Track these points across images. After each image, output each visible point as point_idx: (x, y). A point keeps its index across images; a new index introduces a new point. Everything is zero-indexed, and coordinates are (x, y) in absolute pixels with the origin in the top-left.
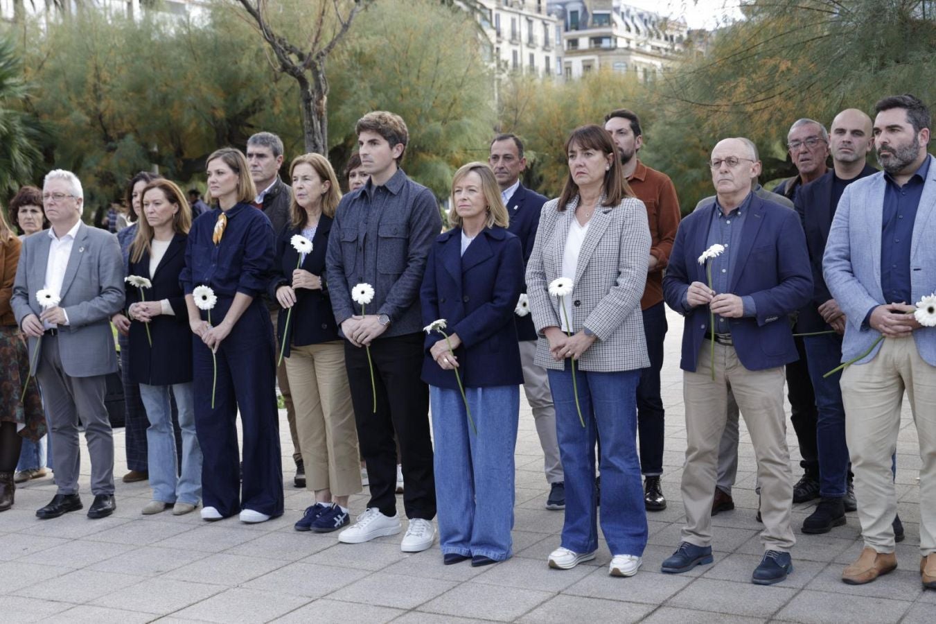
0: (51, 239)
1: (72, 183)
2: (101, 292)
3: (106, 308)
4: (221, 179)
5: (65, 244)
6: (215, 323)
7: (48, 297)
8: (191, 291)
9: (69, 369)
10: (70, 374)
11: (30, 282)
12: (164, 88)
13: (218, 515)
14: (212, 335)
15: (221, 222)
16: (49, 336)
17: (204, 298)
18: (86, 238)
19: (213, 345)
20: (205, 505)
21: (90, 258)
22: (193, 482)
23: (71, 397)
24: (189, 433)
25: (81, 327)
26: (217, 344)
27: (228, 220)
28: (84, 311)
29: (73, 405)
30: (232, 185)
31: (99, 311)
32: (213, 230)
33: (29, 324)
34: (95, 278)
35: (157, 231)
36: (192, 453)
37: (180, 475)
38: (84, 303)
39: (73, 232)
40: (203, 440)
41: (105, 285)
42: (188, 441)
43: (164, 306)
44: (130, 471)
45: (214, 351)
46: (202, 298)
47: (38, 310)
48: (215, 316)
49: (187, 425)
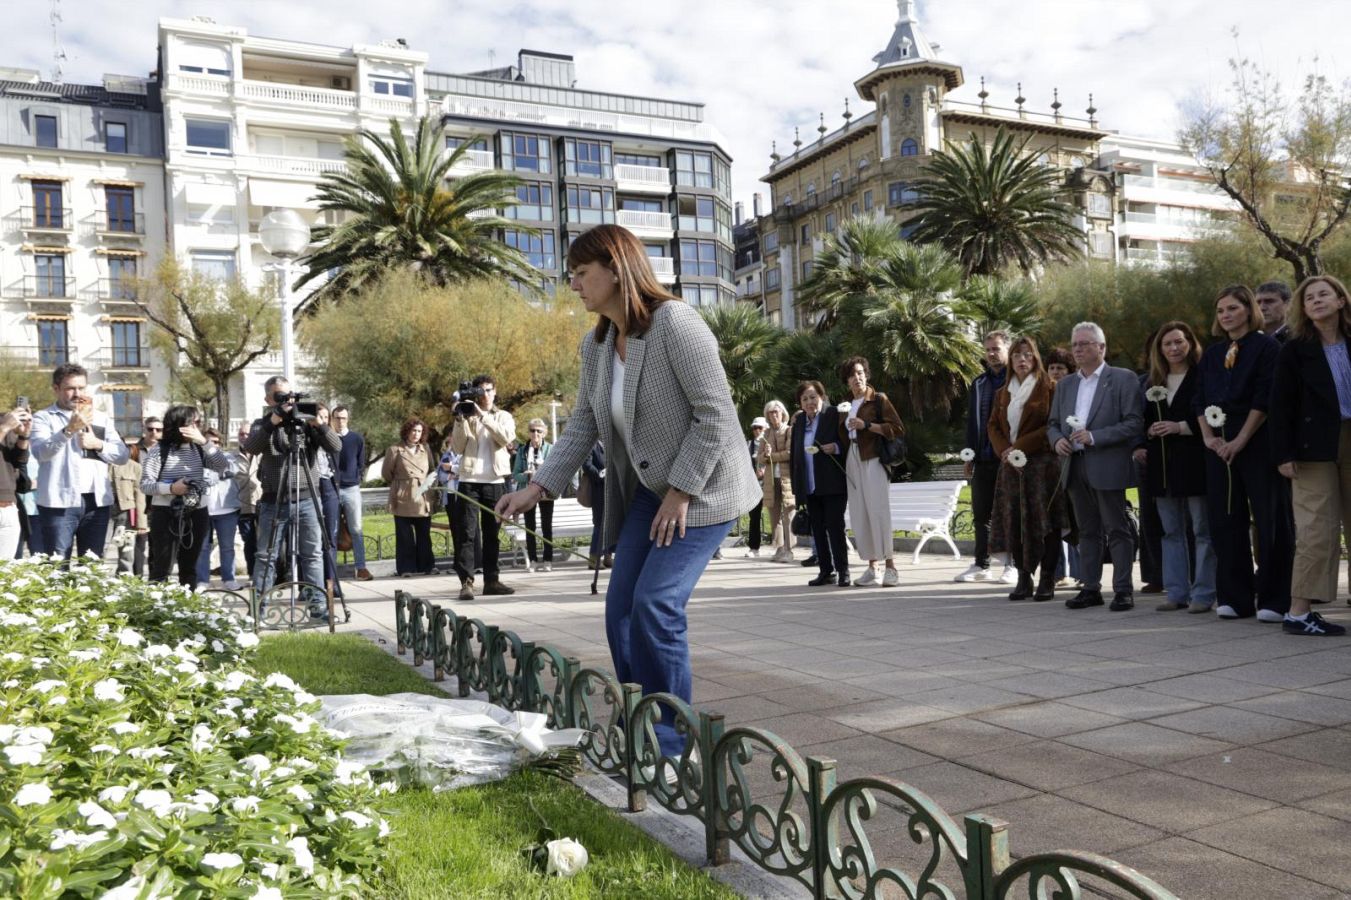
0: (1080, 379)
1: (1095, 332)
2: (1122, 419)
3: (1127, 431)
4: (1234, 314)
5: (1092, 382)
6: (1230, 437)
8: (1203, 413)
9: (1094, 483)
10: (1095, 486)
11: (1062, 412)
12: (1153, 315)
13: (1234, 614)
14: (1225, 449)
15: (1232, 351)
16: (1076, 456)
17: (1215, 416)
18: (1109, 376)
19: (1228, 459)
20: (1220, 605)
21: (1113, 391)
22: (1207, 586)
23: (1097, 508)
24: (1203, 542)
26: (1232, 456)
27: (1240, 348)
28: (1107, 434)
29: (1098, 516)
30: (1245, 318)
31: (1122, 435)
32: (1224, 358)
33: (1060, 445)
34: (1117, 408)
35: (1174, 367)
36: (1207, 558)
37: (1193, 581)
38: (1107, 428)
39: (1098, 371)
40: (1218, 547)
41: (1125, 413)
42: (1201, 550)
43: (1183, 426)
44: (1145, 584)
45: (1228, 463)
46: (1214, 416)
47: (1068, 432)
48: (1228, 431)
49: (1201, 535)
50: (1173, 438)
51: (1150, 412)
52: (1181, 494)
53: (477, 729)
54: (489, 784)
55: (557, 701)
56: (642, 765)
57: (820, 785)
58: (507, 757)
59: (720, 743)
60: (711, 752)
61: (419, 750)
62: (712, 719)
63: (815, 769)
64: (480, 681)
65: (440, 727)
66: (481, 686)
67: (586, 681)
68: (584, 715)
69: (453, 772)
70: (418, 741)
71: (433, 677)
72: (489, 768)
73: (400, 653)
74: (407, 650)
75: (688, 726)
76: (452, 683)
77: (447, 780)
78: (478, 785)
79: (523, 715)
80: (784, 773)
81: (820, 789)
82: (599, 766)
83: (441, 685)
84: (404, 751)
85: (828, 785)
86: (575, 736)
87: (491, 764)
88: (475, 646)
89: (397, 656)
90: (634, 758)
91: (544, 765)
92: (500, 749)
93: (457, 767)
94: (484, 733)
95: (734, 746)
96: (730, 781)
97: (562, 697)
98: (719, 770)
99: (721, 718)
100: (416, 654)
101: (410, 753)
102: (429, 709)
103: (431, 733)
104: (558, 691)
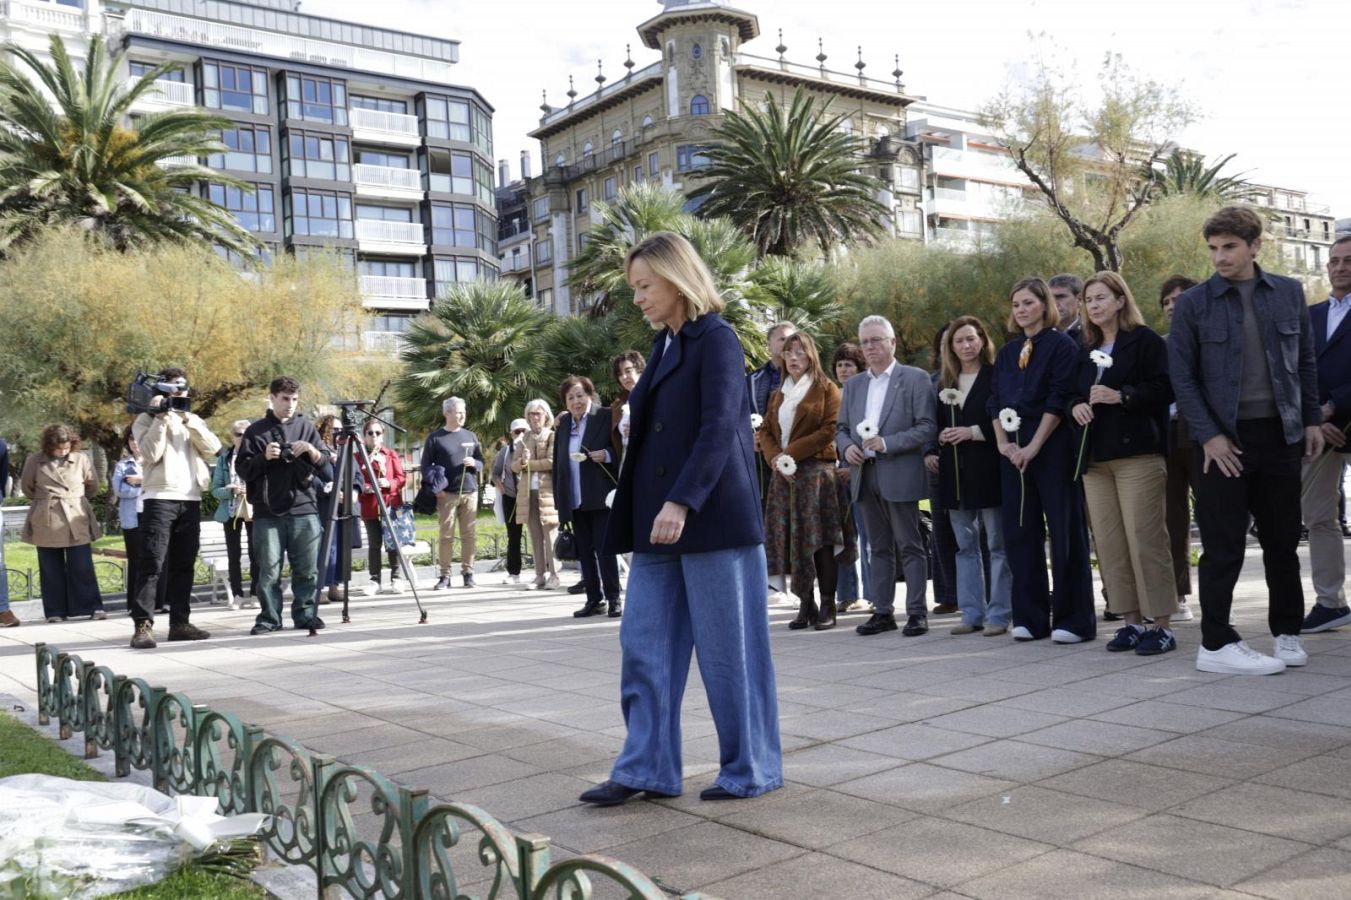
0: (869, 379)
1: (885, 327)
2: (914, 423)
3: (920, 437)
4: (1029, 308)
5: (883, 381)
6: (1023, 445)
7: (868, 429)
8: (997, 417)
9: (886, 493)
10: (888, 499)
11: (851, 417)
13: (1029, 636)
14: (1019, 455)
15: (1027, 348)
16: (868, 463)
17: (1009, 420)
18: (900, 375)
19: (1021, 466)
20: (1015, 626)
21: (904, 392)
22: (1002, 606)
23: (889, 522)
24: (998, 558)
25: (896, 455)
26: (1025, 463)
27: (1034, 345)
28: (901, 440)
29: (890, 531)
30: (1040, 314)
31: (914, 441)
32: (1019, 356)
33: (851, 452)
34: (909, 411)
35: (965, 366)
36: (1002, 576)
37: (988, 601)
38: (900, 433)
39: (889, 370)
41: (918, 417)
42: (997, 566)
43: (975, 432)
44: (938, 605)
45: (1022, 471)
46: (1008, 420)
47: (858, 441)
48: (1022, 437)
49: (996, 549)
50: (967, 445)
51: (943, 415)
52: (974, 507)
53: (122, 821)
54: (135, 892)
55: (236, 779)
56: (333, 854)
57: (530, 869)
58: (162, 854)
59: (422, 824)
60: (412, 834)
61: (39, 854)
62: (413, 795)
63: (525, 850)
64: (142, 756)
65: (72, 823)
66: (144, 762)
67: (269, 753)
68: (267, 796)
69: (88, 879)
70: (39, 844)
71: (83, 753)
72: (138, 871)
73: (41, 723)
74: (51, 719)
75: (387, 805)
76: (107, 760)
77: (79, 890)
78: (121, 894)
79: (186, 801)
80: (492, 856)
81: (531, 874)
82: (284, 857)
83: (93, 764)
84: (18, 858)
85: (540, 866)
86: (254, 823)
87: (140, 865)
88: (136, 711)
89: (38, 728)
90: (325, 845)
91: (210, 861)
92: (153, 845)
93: (92, 872)
94: (130, 827)
95: (438, 826)
96: (434, 867)
97: (241, 774)
98: (421, 856)
99: (425, 793)
100: (63, 724)
101: (27, 861)
102: (58, 799)
103: (57, 832)
104: (236, 767)
